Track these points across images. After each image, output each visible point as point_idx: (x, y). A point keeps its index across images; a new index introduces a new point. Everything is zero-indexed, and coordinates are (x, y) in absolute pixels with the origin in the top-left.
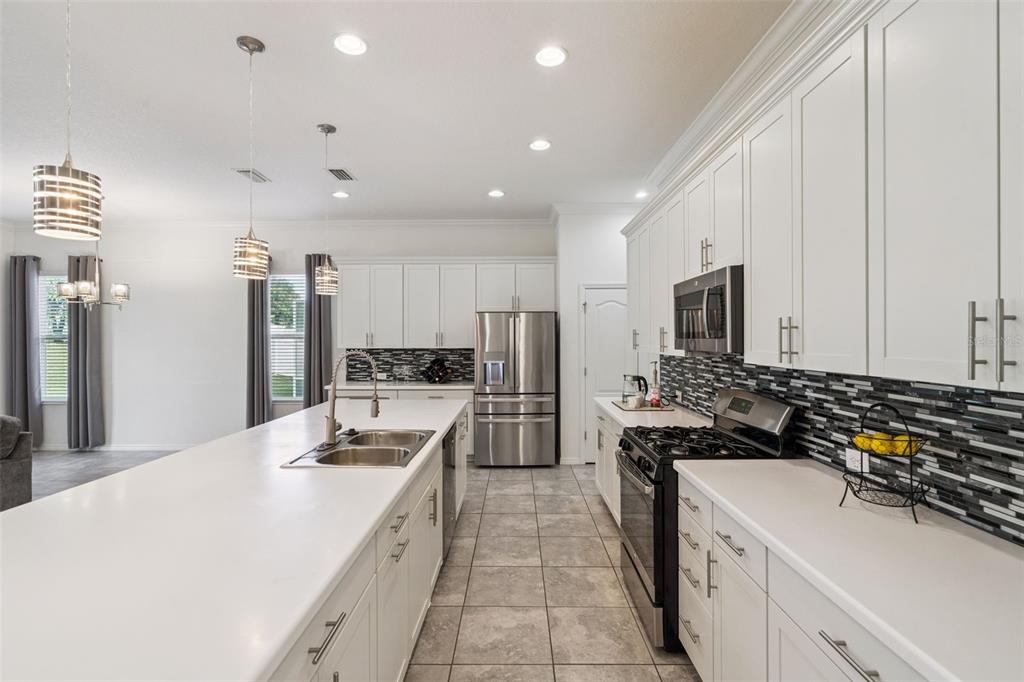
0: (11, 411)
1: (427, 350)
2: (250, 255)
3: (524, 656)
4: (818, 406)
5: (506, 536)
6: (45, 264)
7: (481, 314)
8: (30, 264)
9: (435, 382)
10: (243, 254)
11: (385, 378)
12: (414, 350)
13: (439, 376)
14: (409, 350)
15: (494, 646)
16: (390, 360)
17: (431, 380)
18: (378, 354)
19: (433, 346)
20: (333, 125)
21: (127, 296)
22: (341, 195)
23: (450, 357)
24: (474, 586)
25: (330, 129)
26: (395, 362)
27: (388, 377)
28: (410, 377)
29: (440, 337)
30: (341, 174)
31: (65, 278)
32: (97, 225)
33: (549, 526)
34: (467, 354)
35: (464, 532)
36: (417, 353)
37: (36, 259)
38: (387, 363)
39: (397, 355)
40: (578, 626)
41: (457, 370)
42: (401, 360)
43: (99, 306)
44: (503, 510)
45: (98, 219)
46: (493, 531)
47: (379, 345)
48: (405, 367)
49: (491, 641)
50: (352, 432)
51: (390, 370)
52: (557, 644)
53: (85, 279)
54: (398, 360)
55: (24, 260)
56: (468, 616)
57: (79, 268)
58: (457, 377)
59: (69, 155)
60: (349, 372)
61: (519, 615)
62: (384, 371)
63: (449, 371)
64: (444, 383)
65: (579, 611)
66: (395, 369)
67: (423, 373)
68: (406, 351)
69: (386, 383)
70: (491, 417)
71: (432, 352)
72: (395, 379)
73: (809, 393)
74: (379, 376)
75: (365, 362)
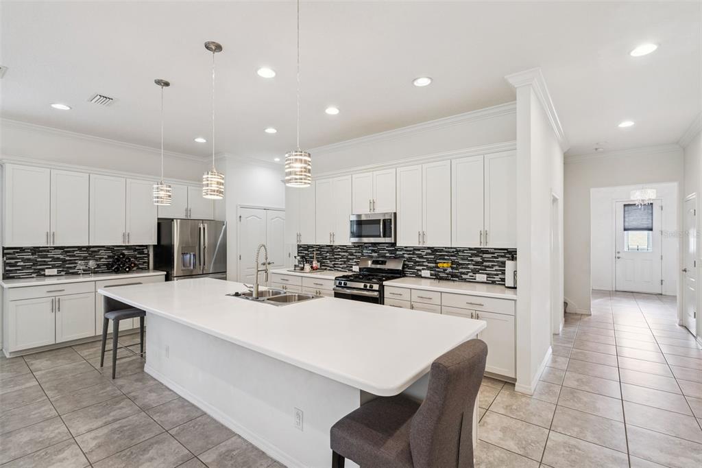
1: (103, 247)
4: (410, 260)
11: (56, 273)
12: (89, 247)
14: (84, 247)
16: (62, 257)
18: (47, 251)
26: (68, 258)
27: (59, 272)
29: (126, 236)
36: (92, 249)
38: (58, 259)
39: (69, 252)
42: (74, 256)
51: (61, 266)
54: (71, 256)
60: (6, 271)
62: (54, 267)
66: (68, 264)
68: (80, 248)
69: (56, 278)
72: (67, 273)
73: (405, 255)
74: (47, 272)
75: (29, 260)
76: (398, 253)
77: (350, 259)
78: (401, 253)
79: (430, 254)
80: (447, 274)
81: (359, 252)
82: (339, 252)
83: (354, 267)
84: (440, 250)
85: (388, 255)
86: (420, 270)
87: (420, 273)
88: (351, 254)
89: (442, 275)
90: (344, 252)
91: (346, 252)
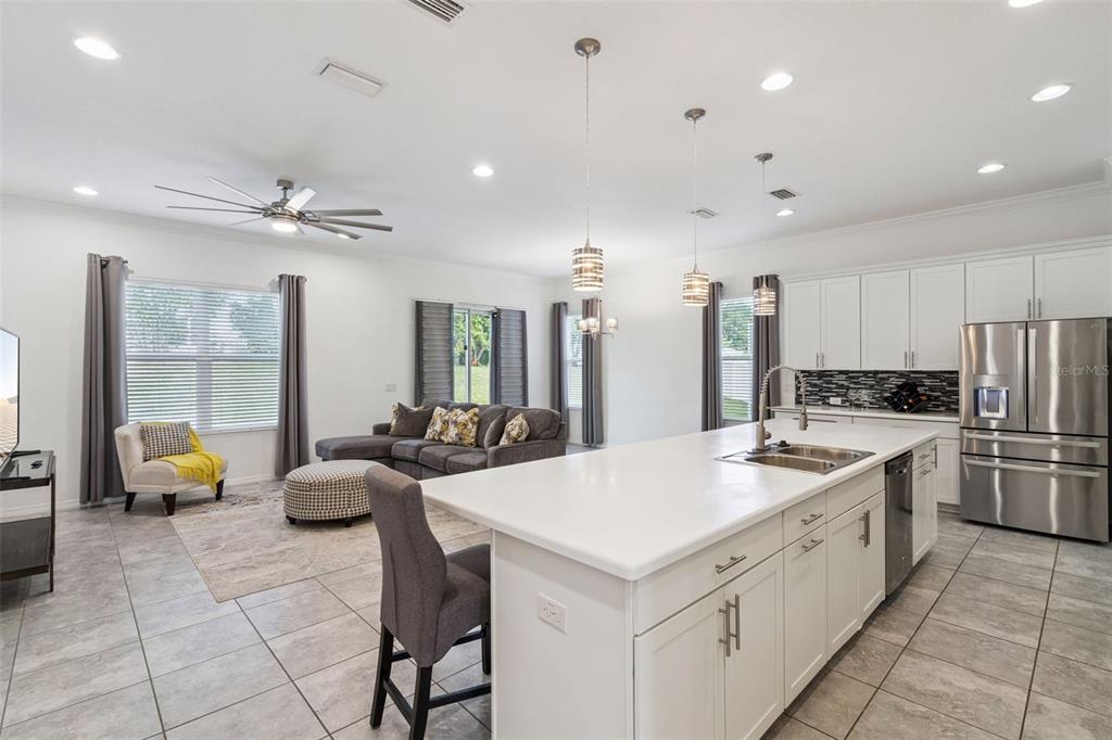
0: (553, 407)
1: (893, 372)
2: (695, 287)
3: (979, 721)
5: (987, 602)
6: (570, 308)
7: (980, 328)
8: (563, 307)
9: (903, 411)
10: (689, 287)
11: (839, 403)
12: (876, 373)
13: (908, 404)
14: (870, 372)
15: (937, 695)
16: (846, 383)
17: (897, 408)
18: (831, 376)
19: (901, 367)
20: (769, 152)
21: (616, 327)
22: (786, 213)
23: (927, 382)
24: (924, 635)
25: (767, 157)
26: (852, 386)
27: (843, 402)
28: (871, 403)
29: (910, 357)
30: (783, 194)
31: (580, 317)
32: (601, 280)
33: (1067, 612)
34: (951, 378)
35: (924, 582)
36: (880, 375)
37: (565, 304)
38: (842, 386)
39: (853, 378)
40: (1079, 727)
41: (937, 398)
42: (859, 383)
43: (599, 336)
44: (991, 575)
45: (601, 276)
46: (968, 592)
47: (831, 365)
48: (864, 391)
49: (934, 689)
50: (783, 444)
51: (845, 395)
52: (1032, 728)
53: (592, 315)
54: (855, 383)
55: (559, 304)
56: (908, 658)
57: (589, 308)
58: (938, 406)
59: (588, 240)
60: (798, 395)
61: (983, 682)
62: (838, 395)
63: (924, 398)
64: (917, 412)
65: (1084, 713)
66: (851, 393)
67: (886, 399)
68: (866, 373)
69: (840, 409)
70: (997, 460)
71: (901, 374)
72: (851, 405)
74: (833, 401)
75: (815, 386)
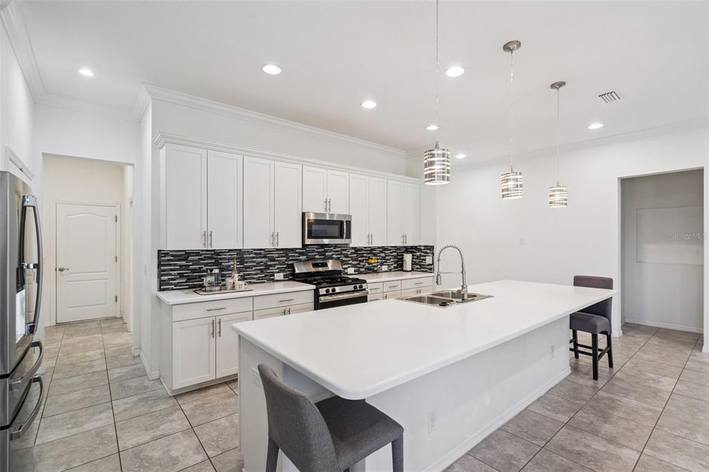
76: (327, 254)
77: (271, 266)
78: (330, 254)
79: (354, 253)
80: (366, 269)
81: (282, 257)
82: (253, 258)
83: (276, 274)
84: (360, 249)
85: (317, 257)
86: (346, 269)
87: (346, 271)
88: (272, 259)
89: (362, 270)
90: (261, 258)
91: (264, 257)
